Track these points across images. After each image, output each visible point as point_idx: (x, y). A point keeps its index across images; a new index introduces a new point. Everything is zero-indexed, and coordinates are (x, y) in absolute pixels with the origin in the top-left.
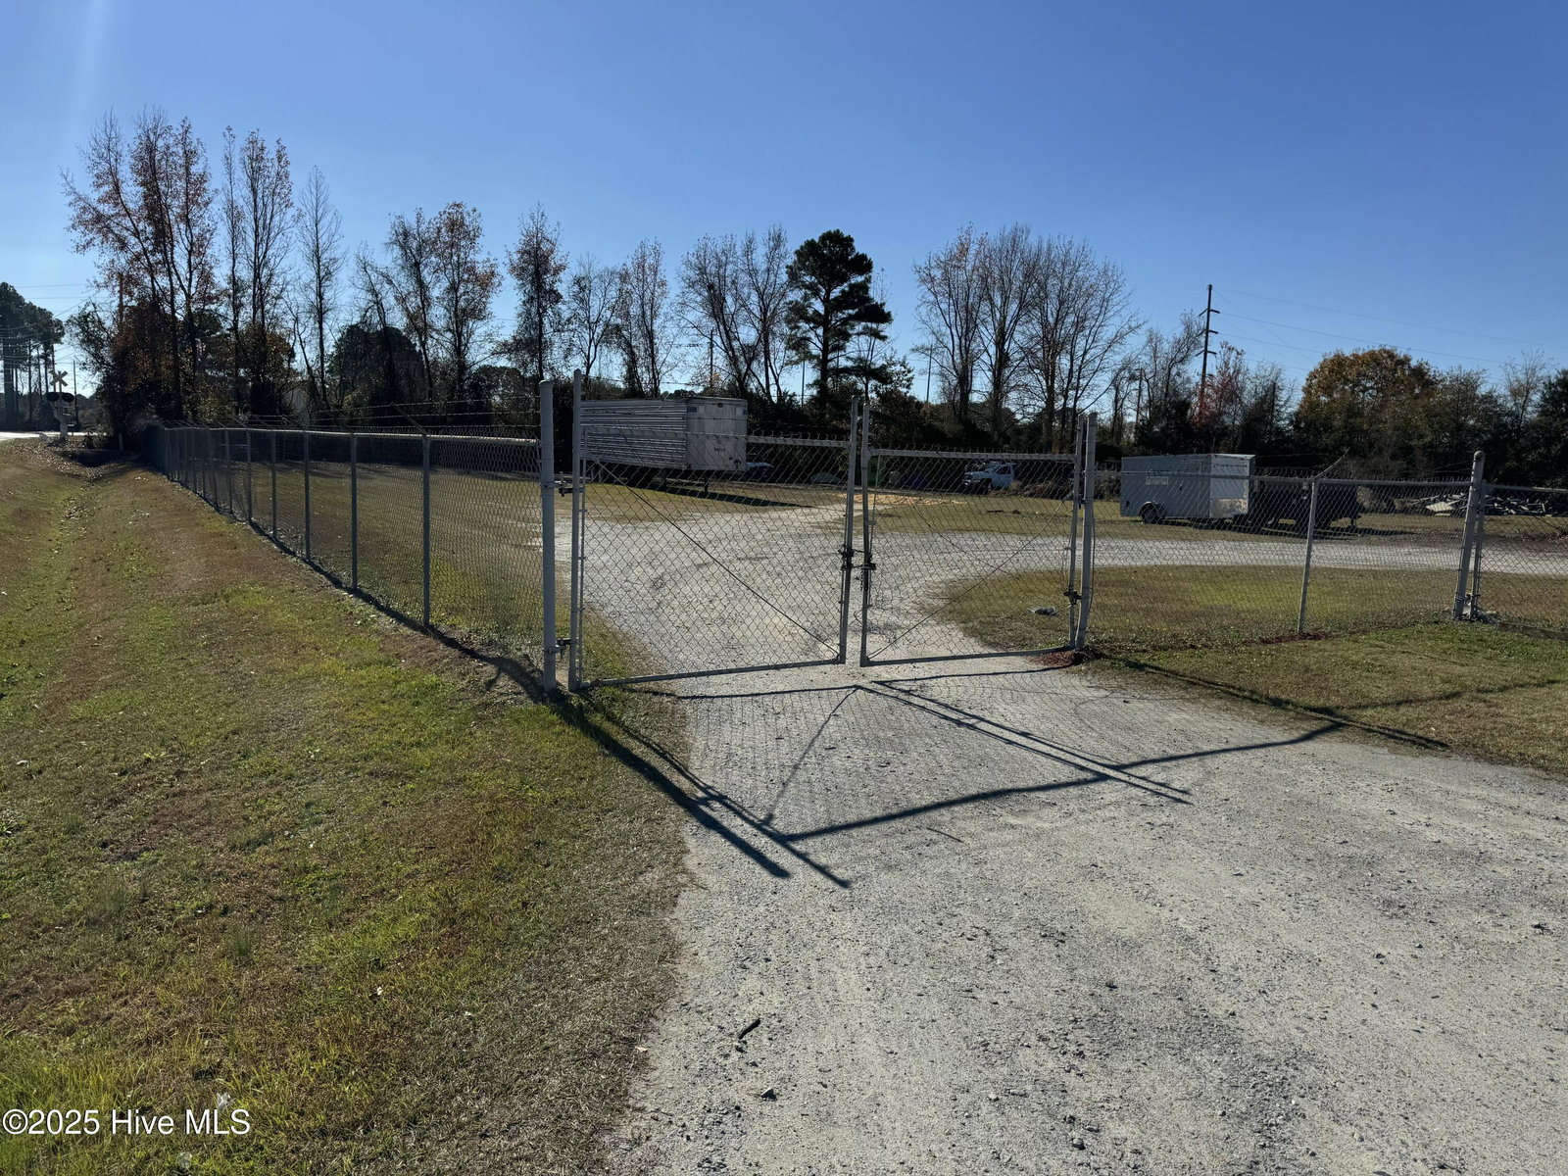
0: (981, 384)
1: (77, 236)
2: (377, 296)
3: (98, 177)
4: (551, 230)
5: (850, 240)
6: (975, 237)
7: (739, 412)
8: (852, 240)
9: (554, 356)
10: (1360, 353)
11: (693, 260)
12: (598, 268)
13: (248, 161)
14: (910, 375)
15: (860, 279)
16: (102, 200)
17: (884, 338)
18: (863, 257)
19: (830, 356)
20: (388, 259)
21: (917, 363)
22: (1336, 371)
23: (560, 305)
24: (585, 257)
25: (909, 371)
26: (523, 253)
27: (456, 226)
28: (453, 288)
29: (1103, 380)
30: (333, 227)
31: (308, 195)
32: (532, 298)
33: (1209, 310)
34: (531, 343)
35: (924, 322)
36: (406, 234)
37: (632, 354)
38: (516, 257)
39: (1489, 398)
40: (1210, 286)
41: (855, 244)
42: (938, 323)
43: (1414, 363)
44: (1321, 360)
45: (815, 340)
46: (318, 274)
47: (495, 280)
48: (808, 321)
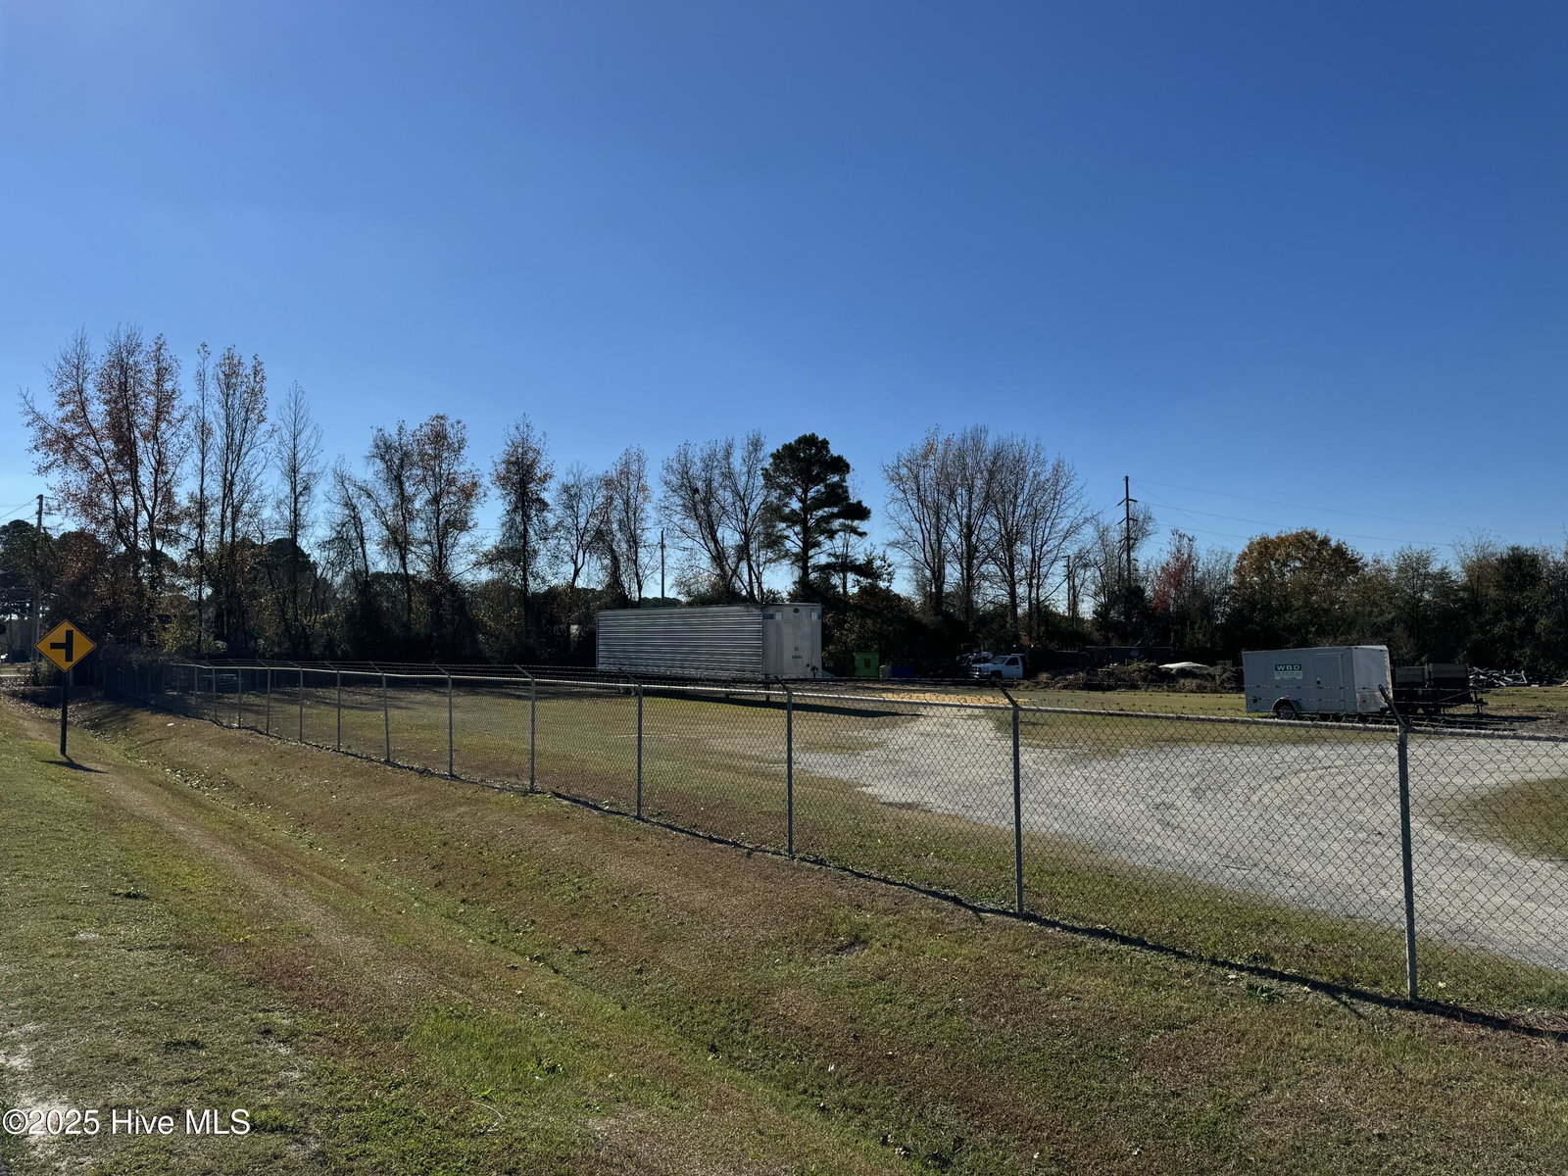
0: (953, 574)
1: (38, 456)
2: (354, 510)
3: (63, 395)
4: (537, 439)
5: (825, 443)
6: (942, 438)
7: (815, 616)
8: (827, 443)
9: (541, 564)
10: (1283, 535)
11: (675, 466)
12: (586, 476)
13: (222, 377)
14: (890, 569)
15: (836, 478)
16: (65, 420)
17: (862, 534)
18: (840, 459)
19: (811, 553)
20: (368, 473)
21: (895, 556)
22: (1264, 551)
23: (545, 514)
24: (575, 467)
25: (889, 566)
26: (508, 463)
27: (439, 438)
28: (435, 500)
29: (1059, 568)
30: (312, 442)
31: (287, 409)
32: (517, 507)
33: (1128, 499)
34: (516, 552)
35: (891, 518)
36: (388, 447)
37: (615, 560)
38: (502, 468)
39: (1443, 575)
40: (1127, 477)
41: (830, 446)
42: (906, 518)
43: (1333, 543)
44: (1248, 543)
45: (794, 538)
46: (294, 489)
47: (480, 490)
48: (784, 519)
